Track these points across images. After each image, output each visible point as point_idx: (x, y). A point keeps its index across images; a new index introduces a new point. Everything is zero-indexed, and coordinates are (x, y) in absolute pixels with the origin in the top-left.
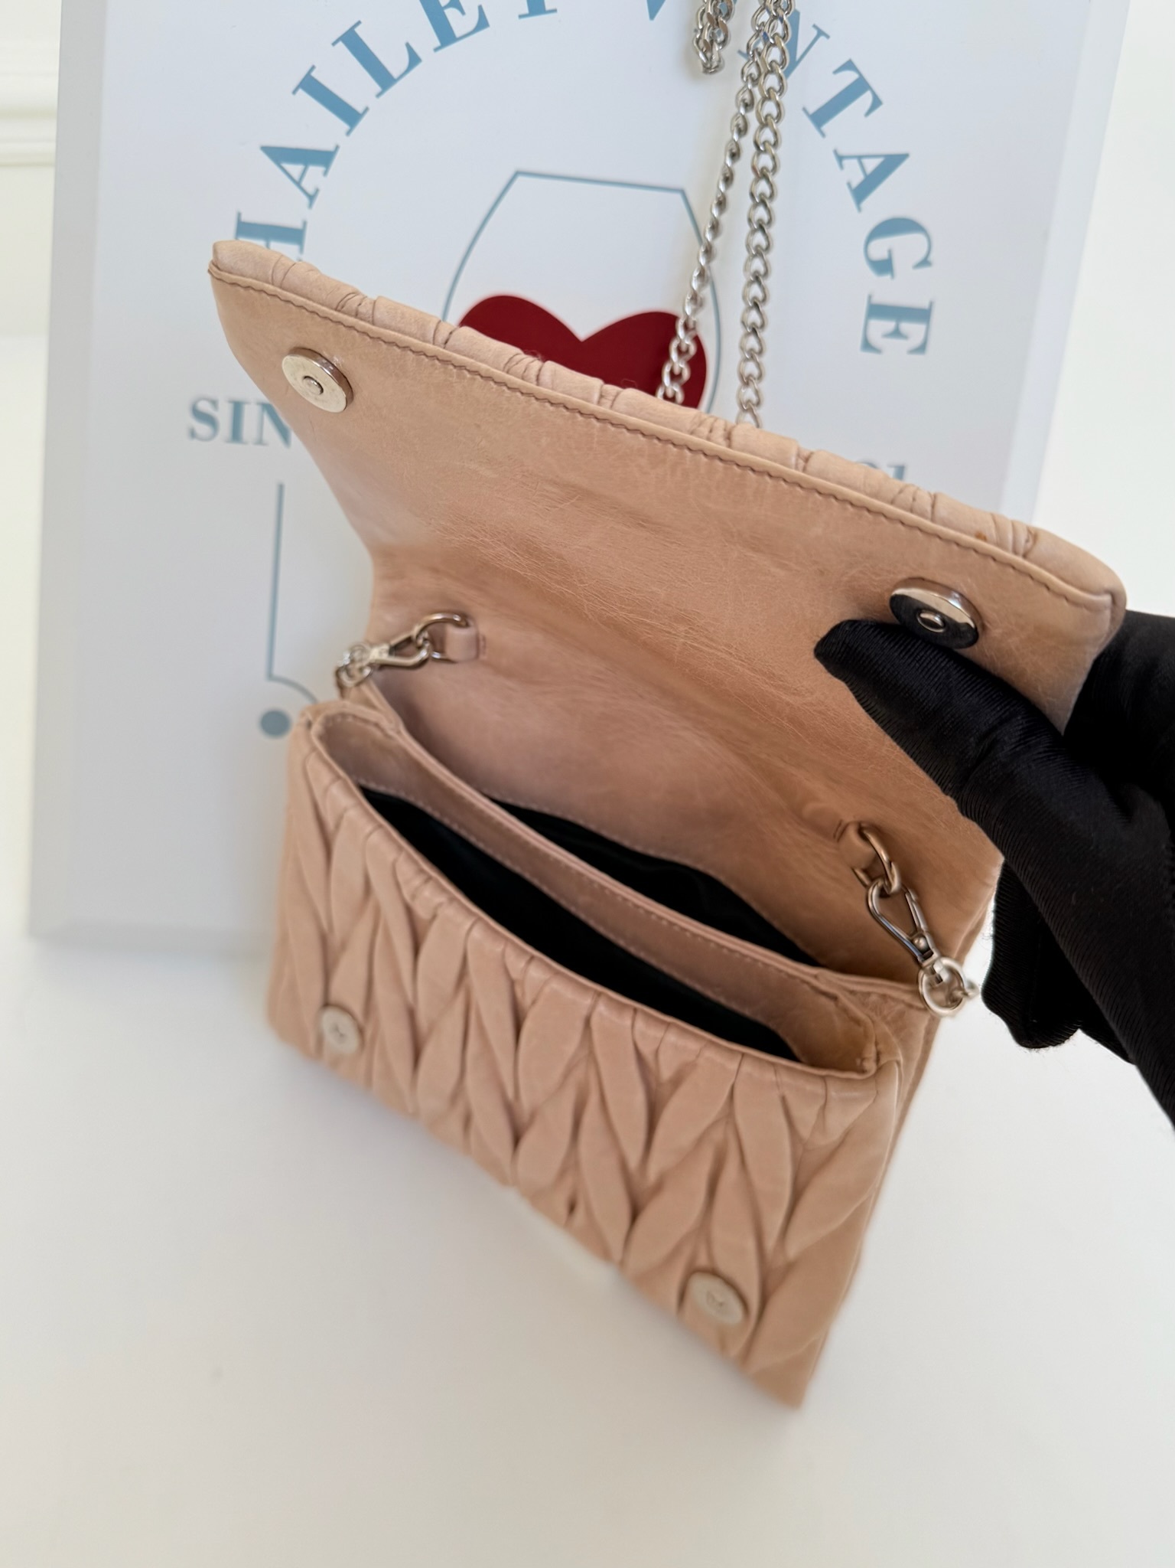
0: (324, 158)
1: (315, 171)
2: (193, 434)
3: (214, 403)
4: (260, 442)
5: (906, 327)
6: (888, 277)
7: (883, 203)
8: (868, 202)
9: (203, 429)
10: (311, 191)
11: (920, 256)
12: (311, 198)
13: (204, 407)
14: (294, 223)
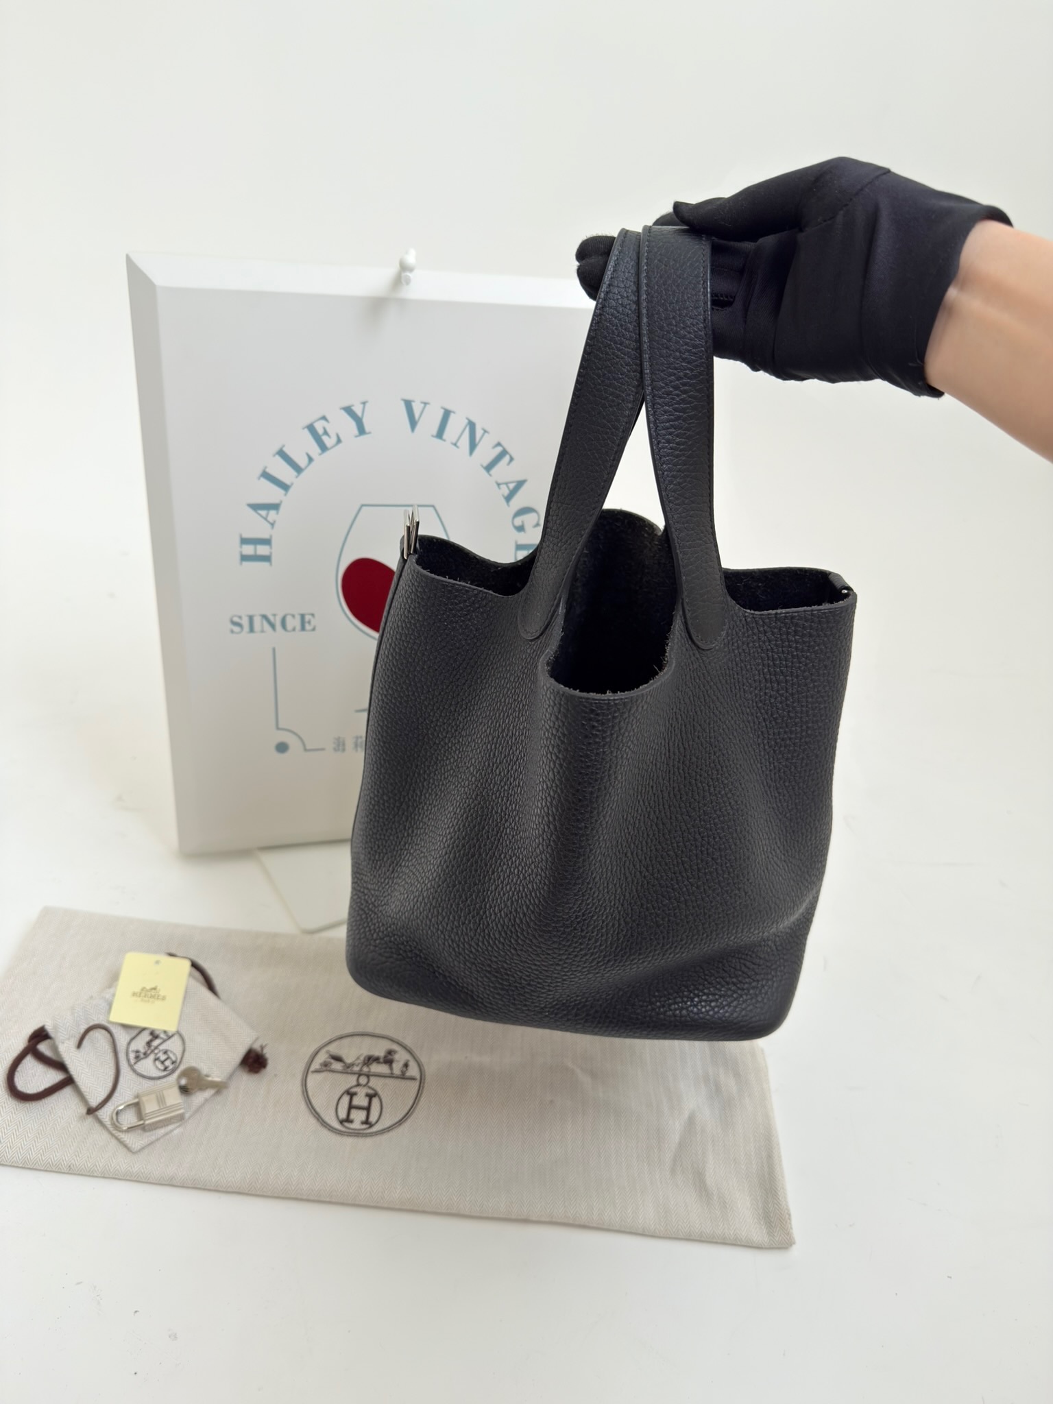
0: (275, 507)
7: (518, 502)
9: (236, 629)
10: (271, 521)
11: (535, 522)
14: (266, 536)
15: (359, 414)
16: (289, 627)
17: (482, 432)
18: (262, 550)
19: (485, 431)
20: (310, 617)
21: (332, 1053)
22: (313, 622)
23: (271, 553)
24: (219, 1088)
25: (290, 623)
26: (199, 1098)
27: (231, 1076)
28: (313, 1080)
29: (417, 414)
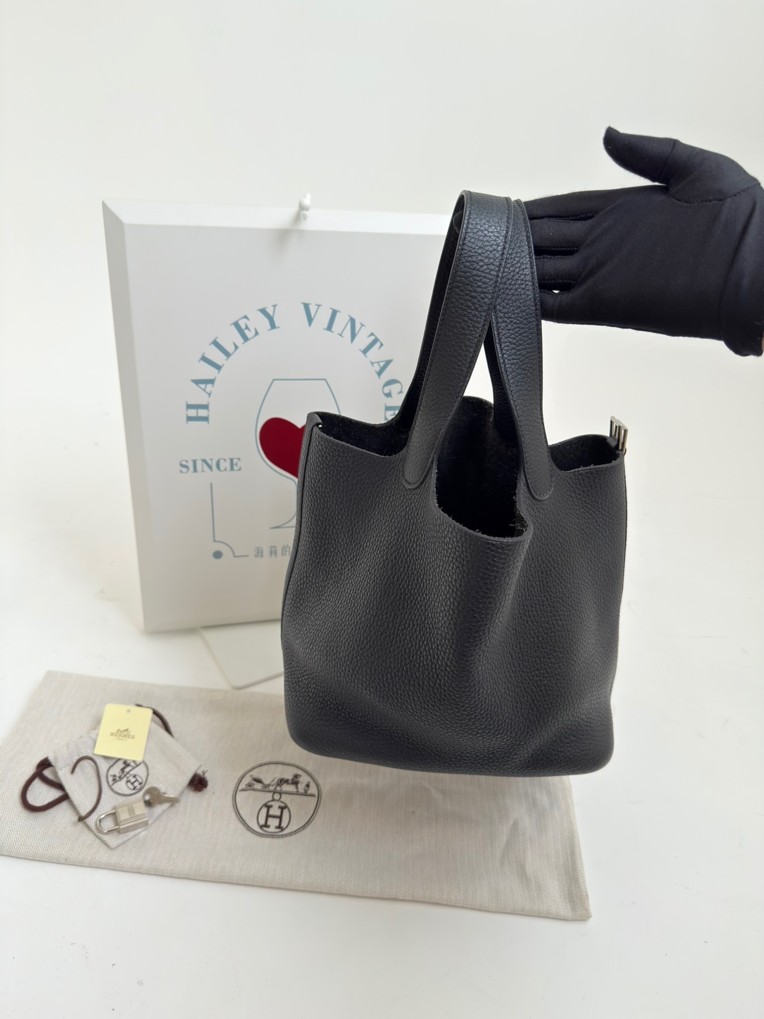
0: (212, 382)
1: (209, 386)
2: (181, 472)
3: (187, 461)
4: (203, 471)
6: (390, 398)
7: (386, 376)
8: (382, 376)
9: (184, 470)
10: (209, 392)
11: (399, 390)
12: (209, 394)
13: (184, 463)
14: (205, 403)
15: (272, 314)
16: (222, 468)
17: (360, 325)
18: (202, 413)
19: (362, 325)
20: (237, 460)
21: (254, 777)
22: (239, 464)
23: (208, 415)
24: (173, 801)
25: (223, 465)
26: (159, 809)
27: (182, 793)
28: (240, 796)
29: (313, 314)
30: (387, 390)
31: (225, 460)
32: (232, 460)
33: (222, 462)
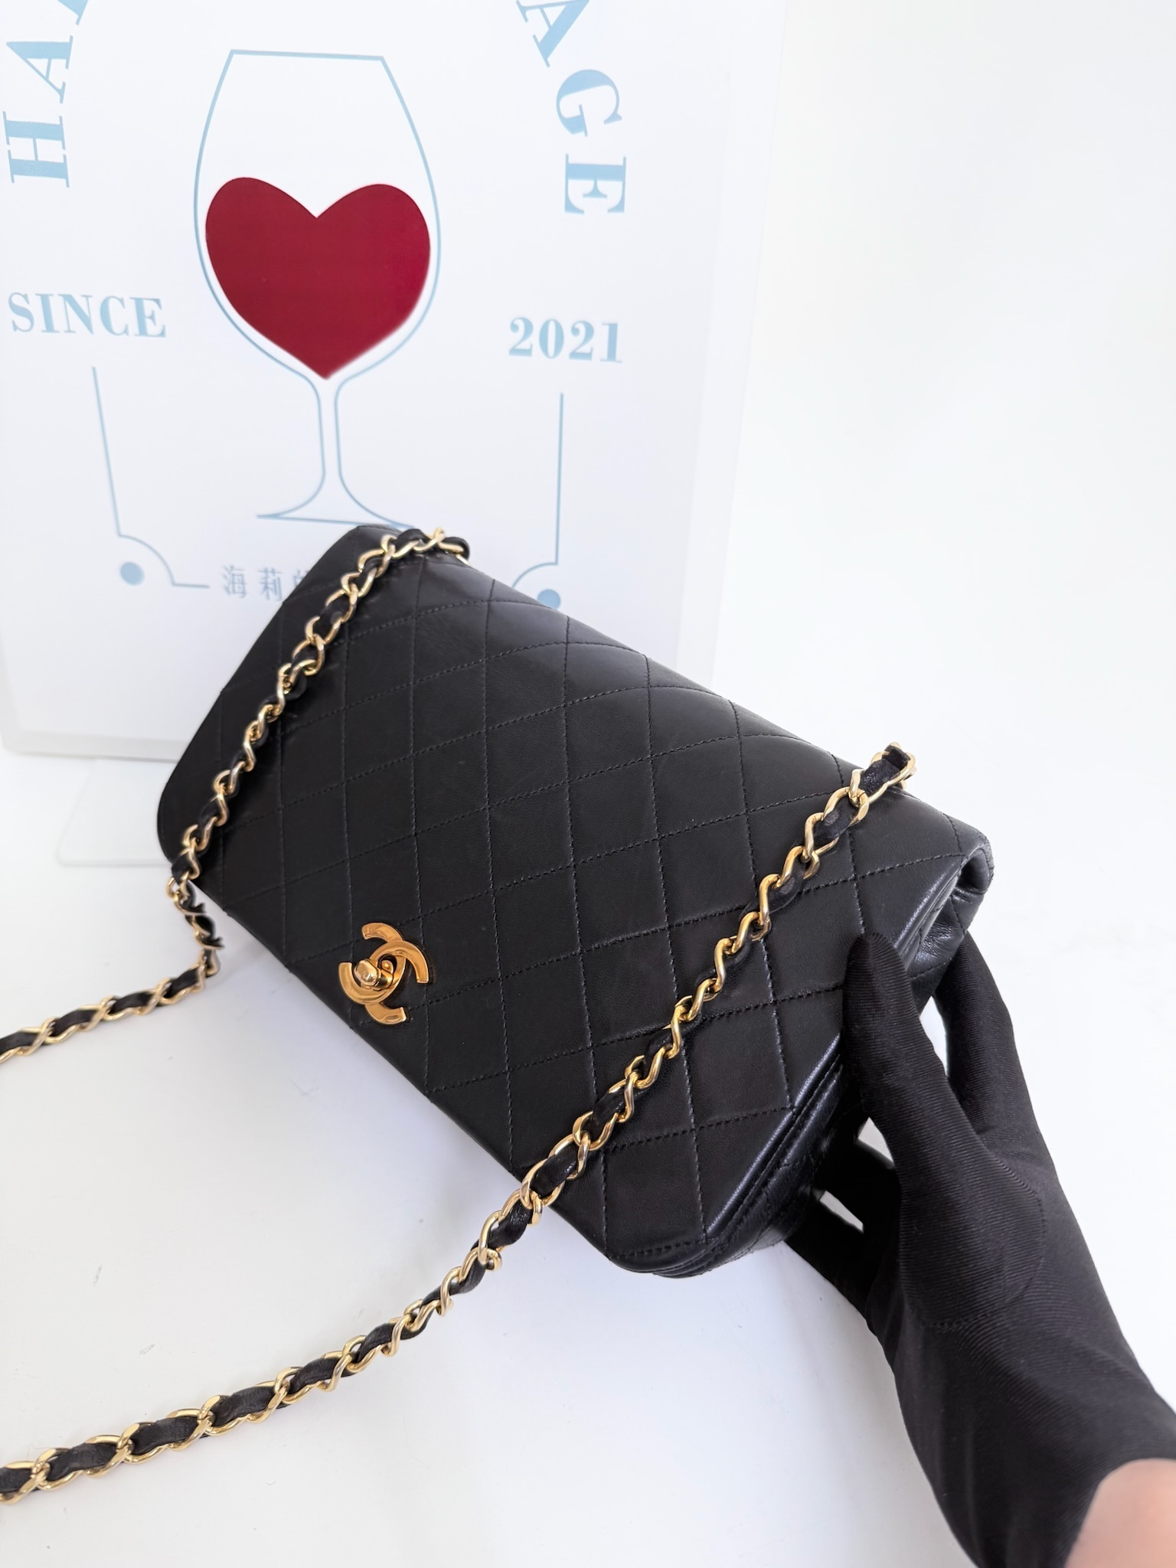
2: (15, 327)
3: (25, 297)
5: (603, 185)
6: (581, 135)
8: (555, 58)
30: (571, 105)
31: (121, 301)
32: (139, 303)
33: (113, 305)
